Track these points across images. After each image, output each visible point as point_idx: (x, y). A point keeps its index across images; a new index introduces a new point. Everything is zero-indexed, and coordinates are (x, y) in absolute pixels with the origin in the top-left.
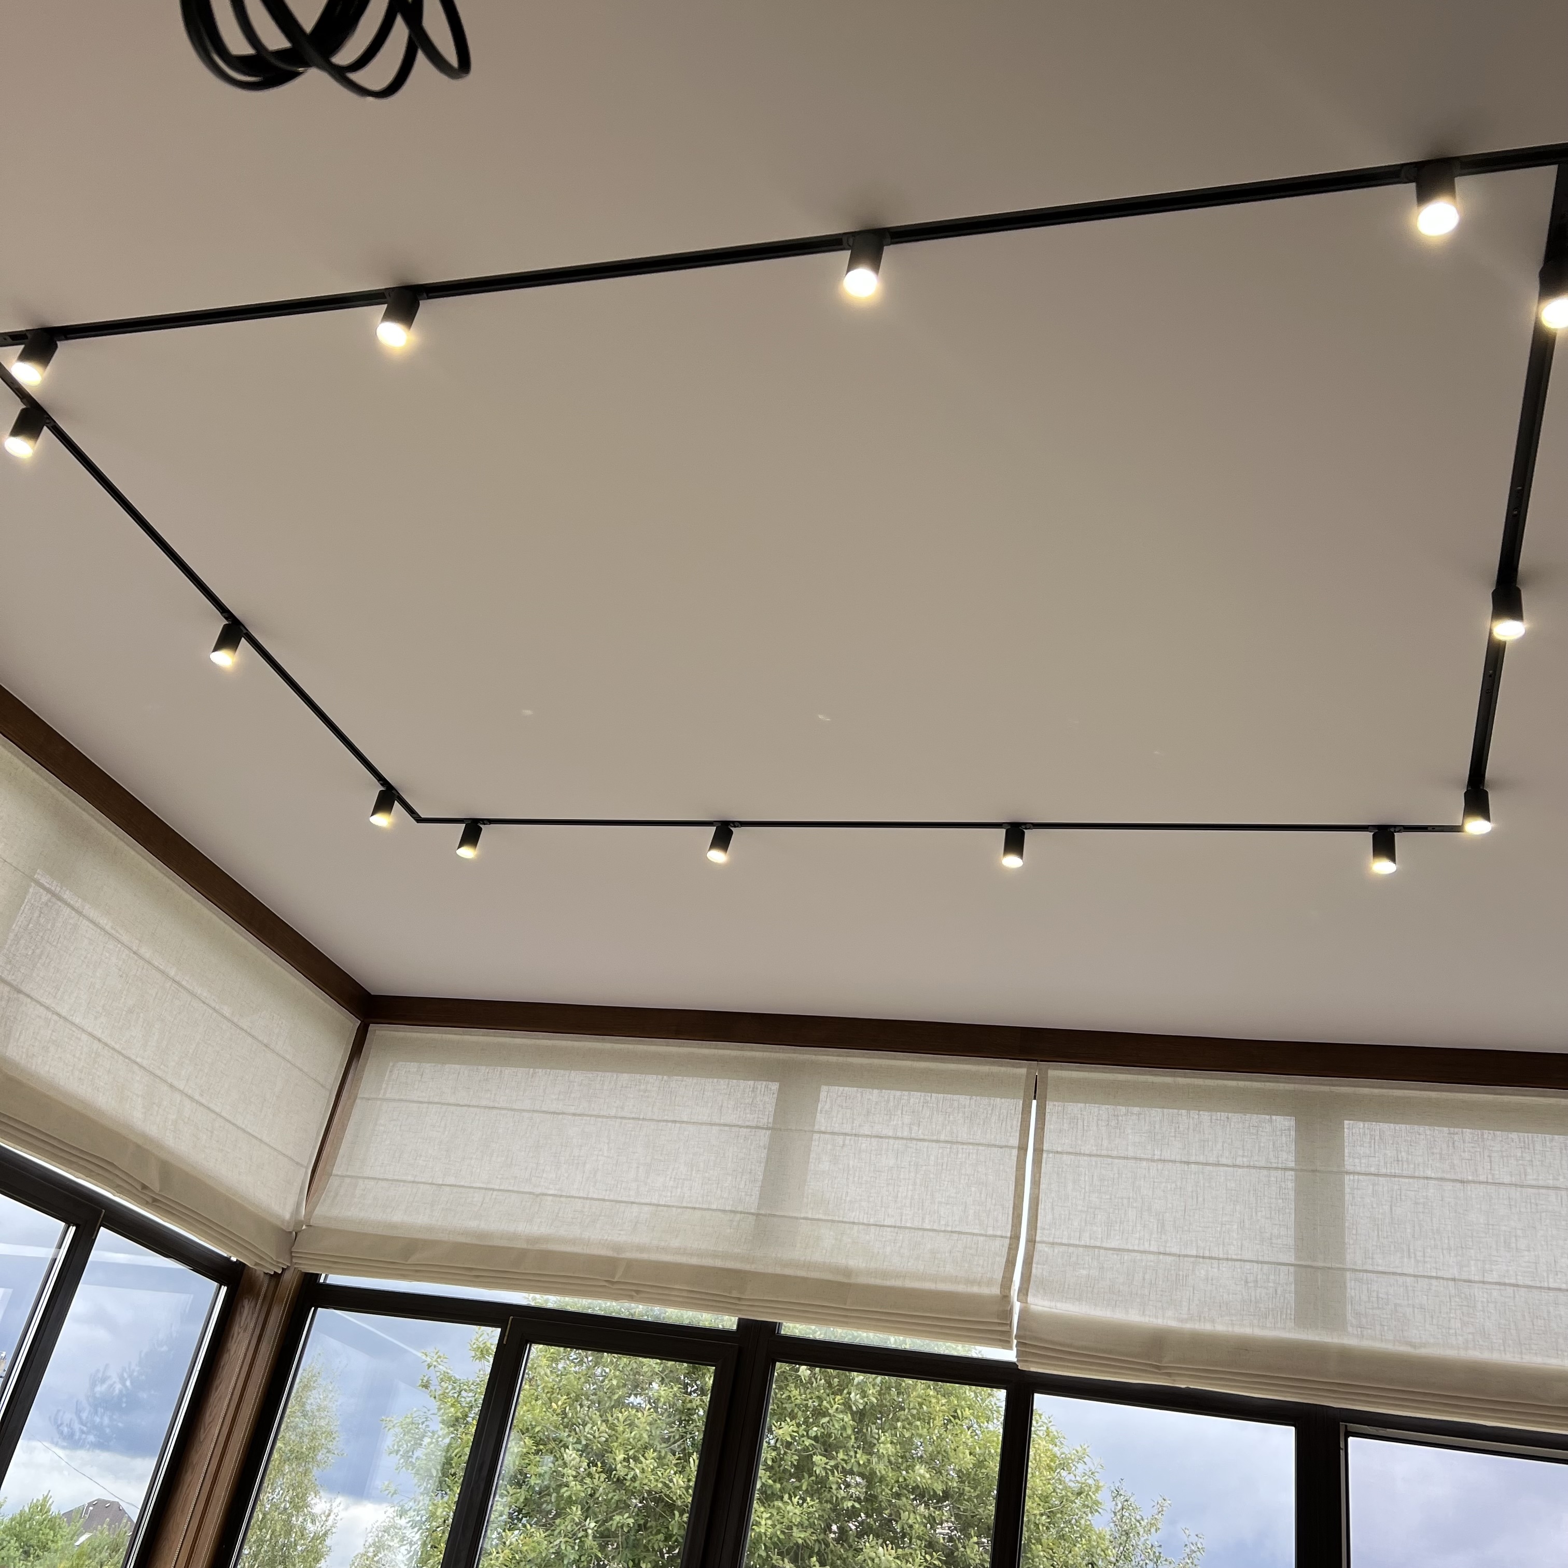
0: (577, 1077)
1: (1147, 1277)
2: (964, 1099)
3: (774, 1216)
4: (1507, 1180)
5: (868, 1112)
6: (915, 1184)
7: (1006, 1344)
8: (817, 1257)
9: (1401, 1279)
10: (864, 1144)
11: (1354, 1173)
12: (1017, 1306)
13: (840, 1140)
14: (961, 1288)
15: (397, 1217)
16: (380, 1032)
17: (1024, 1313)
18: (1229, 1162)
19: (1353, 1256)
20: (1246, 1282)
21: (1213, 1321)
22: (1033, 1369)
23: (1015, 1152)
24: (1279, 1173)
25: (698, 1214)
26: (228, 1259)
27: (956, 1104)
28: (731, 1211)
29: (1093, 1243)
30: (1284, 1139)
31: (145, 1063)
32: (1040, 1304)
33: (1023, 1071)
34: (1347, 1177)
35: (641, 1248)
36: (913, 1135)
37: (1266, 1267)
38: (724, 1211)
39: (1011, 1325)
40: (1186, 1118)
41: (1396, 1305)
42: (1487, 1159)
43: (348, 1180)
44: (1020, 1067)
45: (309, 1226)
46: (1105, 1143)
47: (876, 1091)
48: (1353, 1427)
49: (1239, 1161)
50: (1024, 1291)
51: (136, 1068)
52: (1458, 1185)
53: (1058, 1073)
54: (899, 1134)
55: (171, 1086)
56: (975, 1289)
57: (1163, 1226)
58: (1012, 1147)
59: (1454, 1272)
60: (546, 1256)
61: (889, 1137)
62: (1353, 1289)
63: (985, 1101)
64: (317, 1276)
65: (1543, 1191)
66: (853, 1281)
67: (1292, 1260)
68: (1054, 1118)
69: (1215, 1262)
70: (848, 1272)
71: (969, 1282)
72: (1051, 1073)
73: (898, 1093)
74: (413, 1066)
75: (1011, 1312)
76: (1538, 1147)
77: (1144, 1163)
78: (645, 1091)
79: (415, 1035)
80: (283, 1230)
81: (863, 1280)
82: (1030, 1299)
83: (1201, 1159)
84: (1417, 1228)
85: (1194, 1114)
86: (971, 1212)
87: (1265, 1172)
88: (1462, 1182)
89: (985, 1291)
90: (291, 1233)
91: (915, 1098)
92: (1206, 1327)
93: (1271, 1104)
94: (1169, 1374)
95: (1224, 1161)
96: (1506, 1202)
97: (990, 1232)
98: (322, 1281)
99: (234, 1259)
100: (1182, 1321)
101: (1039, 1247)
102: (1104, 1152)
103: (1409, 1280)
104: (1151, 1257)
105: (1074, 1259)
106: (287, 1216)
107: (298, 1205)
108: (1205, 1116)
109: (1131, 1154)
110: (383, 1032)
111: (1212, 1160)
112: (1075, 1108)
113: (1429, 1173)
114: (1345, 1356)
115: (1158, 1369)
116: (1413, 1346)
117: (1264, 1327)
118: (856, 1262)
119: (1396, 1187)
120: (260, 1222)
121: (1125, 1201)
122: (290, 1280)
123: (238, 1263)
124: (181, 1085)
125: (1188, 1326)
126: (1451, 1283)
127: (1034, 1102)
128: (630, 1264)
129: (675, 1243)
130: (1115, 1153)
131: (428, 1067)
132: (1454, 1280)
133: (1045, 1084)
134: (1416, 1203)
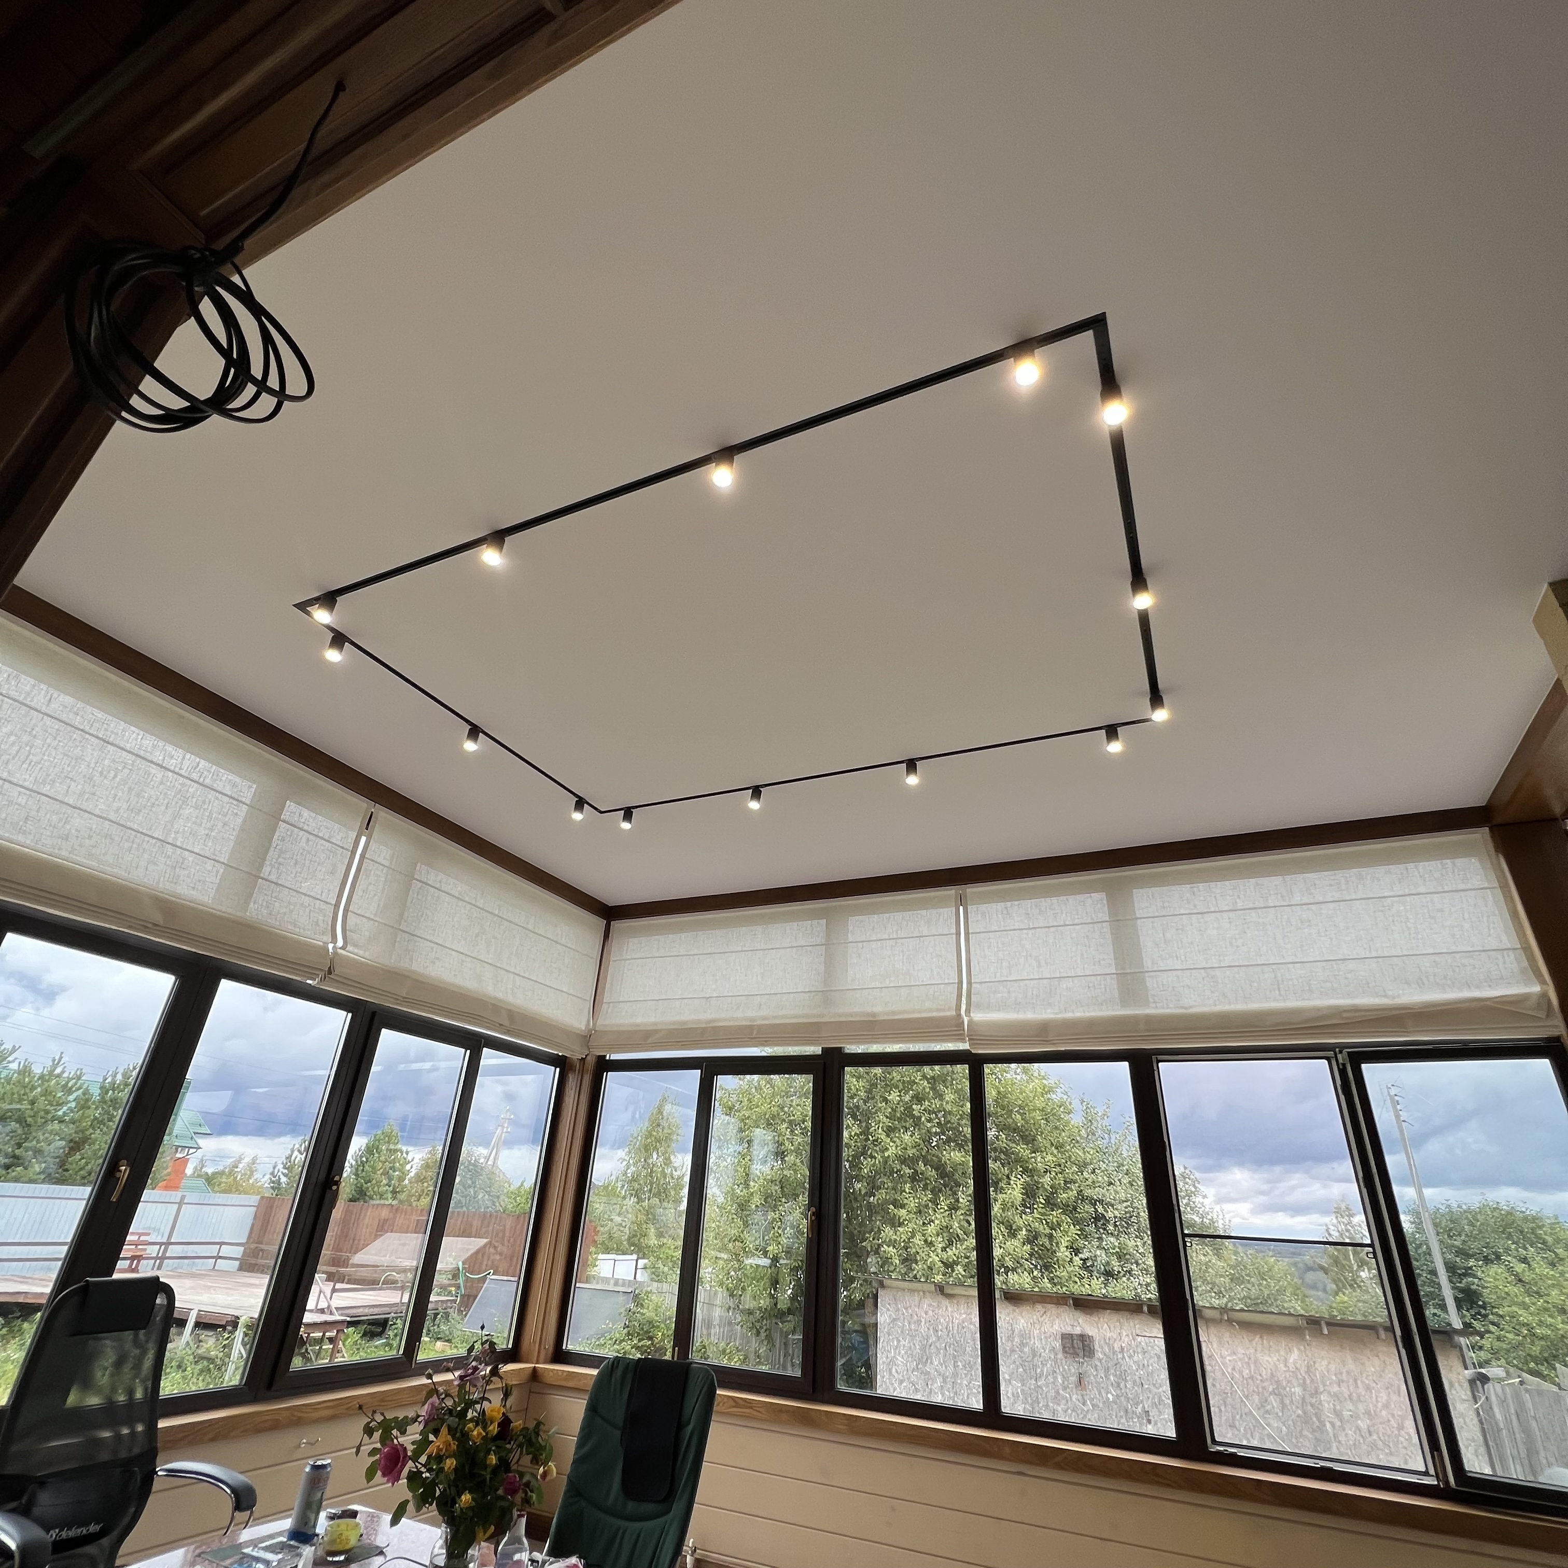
0: (719, 933)
1: (1034, 993)
2: (924, 912)
3: (831, 990)
4: (1226, 908)
5: (873, 927)
6: (903, 962)
7: (963, 1041)
8: (856, 1010)
9: (1175, 973)
10: (874, 945)
11: (1140, 918)
12: (966, 1020)
13: (860, 945)
14: (935, 1014)
15: (639, 1020)
16: (616, 925)
17: (970, 1022)
18: (1071, 923)
19: (1148, 964)
20: (1089, 987)
21: (1073, 1012)
22: (980, 1052)
23: (954, 936)
24: (1099, 925)
25: (792, 995)
26: (558, 1055)
27: (919, 916)
28: (809, 992)
29: (1003, 979)
30: (1099, 905)
31: (490, 961)
32: (978, 1016)
33: (953, 892)
34: (1139, 921)
35: (765, 1018)
36: (899, 936)
37: (1099, 977)
38: (805, 992)
39: (964, 1030)
40: (1044, 903)
41: (1173, 987)
42: (1214, 899)
43: (611, 1004)
44: (951, 890)
45: (596, 1031)
46: (1002, 923)
47: (876, 916)
48: (1160, 1057)
49: (1076, 921)
50: (968, 1011)
51: (485, 965)
52: (1200, 916)
53: (972, 890)
54: (891, 937)
55: (507, 971)
56: (942, 1014)
57: (1039, 963)
58: (952, 934)
59: (1204, 965)
60: (716, 1029)
61: (886, 939)
62: (1150, 982)
63: (934, 911)
64: (605, 1056)
65: (1247, 911)
66: (877, 1019)
67: (1114, 972)
68: (973, 915)
69: (1070, 979)
70: (874, 1015)
71: (938, 1010)
72: (968, 890)
73: (887, 915)
74: (636, 940)
75: (963, 1022)
76: (1242, 888)
77: (1025, 931)
78: (755, 935)
79: (633, 924)
80: (582, 1035)
81: (881, 1018)
82: (972, 1015)
83: (1055, 924)
84: (1180, 942)
85: (1048, 900)
86: (935, 973)
87: (1091, 925)
88: (1202, 913)
89: (948, 1014)
90: (586, 1036)
91: (898, 916)
92: (1069, 1015)
93: (1090, 888)
94: (1054, 1044)
95: (1067, 923)
96: (1228, 921)
97: (946, 981)
98: (608, 1058)
99: (560, 1054)
100: (1056, 1014)
101: (974, 985)
102: (1002, 929)
103: (1179, 973)
104: (1035, 982)
105: (993, 989)
106: (584, 1029)
107: (589, 1021)
108: (1054, 900)
109: (1016, 927)
110: (619, 925)
111: (1062, 923)
112: (984, 907)
113: (1182, 911)
114: (1149, 1019)
115: (1047, 1042)
116: (1186, 1008)
117: (1101, 1010)
118: (878, 1009)
119: (1165, 922)
120: (568, 1033)
121: (1017, 954)
122: (591, 1061)
123: (562, 1056)
124: (512, 970)
125: (1060, 1016)
126: (1203, 971)
127: (961, 908)
128: (760, 1027)
129: (781, 1013)
130: (1008, 928)
131: (643, 939)
132: (1204, 968)
133: (966, 896)
134: (1177, 929)
